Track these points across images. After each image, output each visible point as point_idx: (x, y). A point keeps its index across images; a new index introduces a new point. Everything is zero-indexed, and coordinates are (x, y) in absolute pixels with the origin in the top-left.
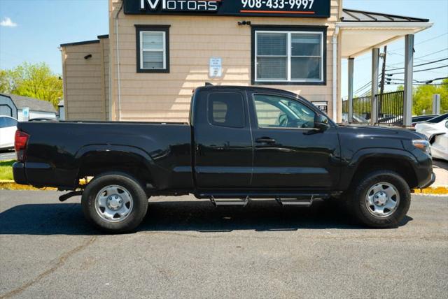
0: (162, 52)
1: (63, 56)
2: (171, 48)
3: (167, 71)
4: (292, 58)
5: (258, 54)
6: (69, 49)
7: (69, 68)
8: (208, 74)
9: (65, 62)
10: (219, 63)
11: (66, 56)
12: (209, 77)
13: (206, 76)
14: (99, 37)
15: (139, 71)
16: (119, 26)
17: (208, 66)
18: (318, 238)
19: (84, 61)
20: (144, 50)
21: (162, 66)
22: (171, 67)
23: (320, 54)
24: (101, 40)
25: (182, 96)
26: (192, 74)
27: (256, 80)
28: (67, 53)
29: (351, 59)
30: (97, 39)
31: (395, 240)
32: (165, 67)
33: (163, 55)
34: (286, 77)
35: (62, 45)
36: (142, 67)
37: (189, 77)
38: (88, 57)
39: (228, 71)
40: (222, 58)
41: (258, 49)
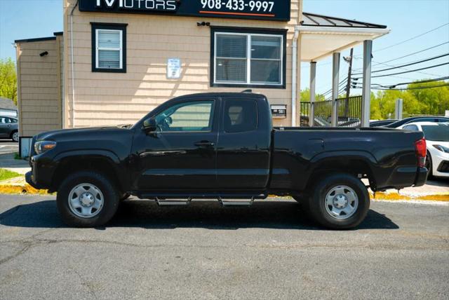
0: (119, 51)
1: (17, 53)
2: (128, 47)
3: (124, 71)
4: (251, 61)
5: (218, 55)
6: (24, 45)
7: (23, 65)
8: (166, 74)
9: (20, 59)
10: (178, 64)
11: (21, 52)
12: (167, 78)
13: (164, 76)
14: (55, 34)
15: (94, 70)
16: (73, 23)
17: (166, 67)
18: (262, 247)
19: (40, 59)
20: (100, 49)
21: (119, 66)
22: (128, 68)
23: (279, 58)
24: (57, 37)
25: (139, 97)
26: (149, 74)
27: (215, 82)
28: (21, 50)
29: (313, 63)
30: (53, 36)
31: (340, 248)
32: (121, 67)
33: (119, 54)
34: (245, 80)
35: (16, 41)
36: (97, 66)
37: (146, 78)
38: (44, 54)
39: (187, 72)
40: (180, 59)
41: (217, 51)
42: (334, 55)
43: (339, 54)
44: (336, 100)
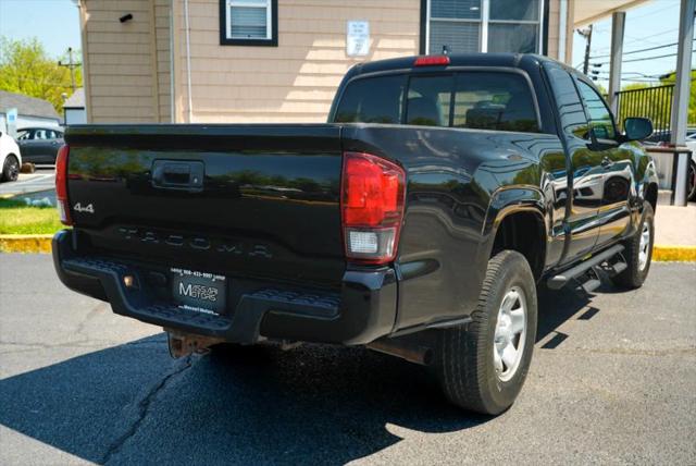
0: (265, 9)
1: (82, 16)
2: (280, 2)
3: (274, 43)
4: (489, 24)
5: (432, 15)
6: (91, 2)
7: (92, 38)
8: (345, 49)
9: (86, 26)
10: (366, 30)
11: (87, 16)
12: (347, 55)
13: (342, 53)
15: (224, 41)
17: (344, 36)
19: (119, 26)
20: (232, 4)
21: (265, 35)
22: (280, 36)
23: (537, 18)
25: (300, 88)
26: (317, 48)
28: (88, 11)
32: (269, 36)
33: (265, 13)
36: (229, 35)
37: (312, 55)
38: (126, 19)
39: (380, 46)
40: (370, 21)
41: (432, 7)
42: (615, 16)
43: (624, 14)
44: (617, 94)
